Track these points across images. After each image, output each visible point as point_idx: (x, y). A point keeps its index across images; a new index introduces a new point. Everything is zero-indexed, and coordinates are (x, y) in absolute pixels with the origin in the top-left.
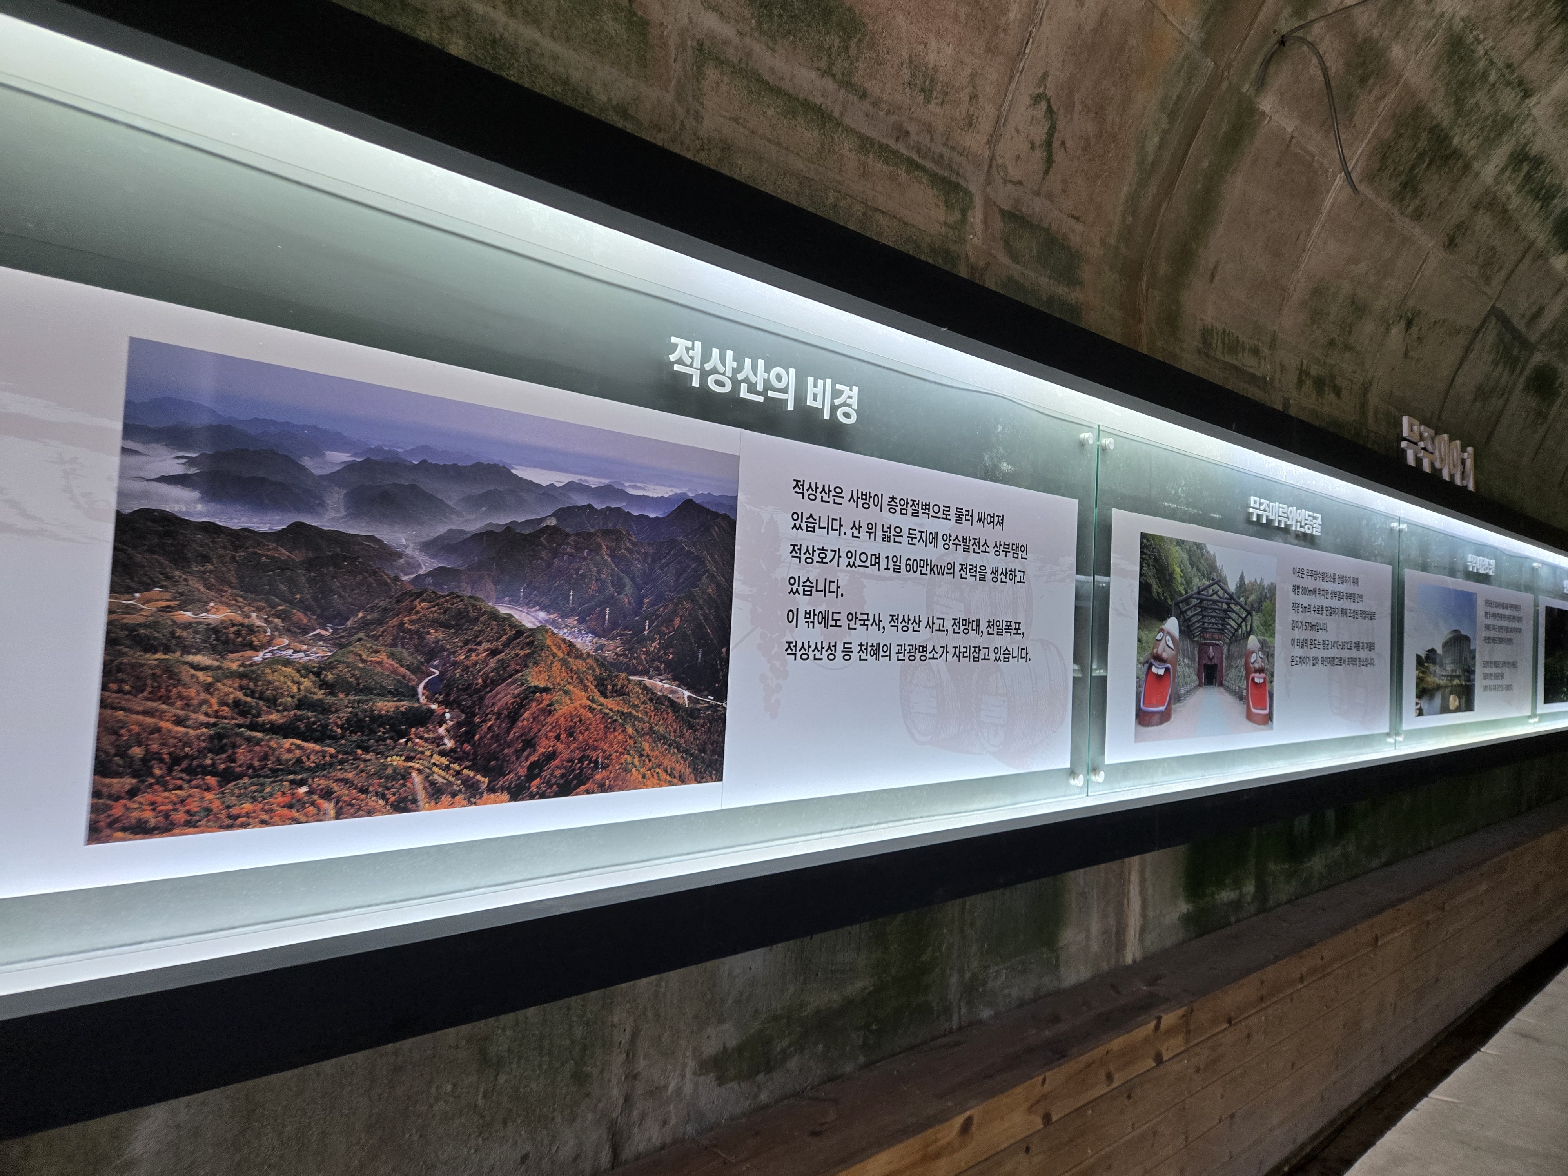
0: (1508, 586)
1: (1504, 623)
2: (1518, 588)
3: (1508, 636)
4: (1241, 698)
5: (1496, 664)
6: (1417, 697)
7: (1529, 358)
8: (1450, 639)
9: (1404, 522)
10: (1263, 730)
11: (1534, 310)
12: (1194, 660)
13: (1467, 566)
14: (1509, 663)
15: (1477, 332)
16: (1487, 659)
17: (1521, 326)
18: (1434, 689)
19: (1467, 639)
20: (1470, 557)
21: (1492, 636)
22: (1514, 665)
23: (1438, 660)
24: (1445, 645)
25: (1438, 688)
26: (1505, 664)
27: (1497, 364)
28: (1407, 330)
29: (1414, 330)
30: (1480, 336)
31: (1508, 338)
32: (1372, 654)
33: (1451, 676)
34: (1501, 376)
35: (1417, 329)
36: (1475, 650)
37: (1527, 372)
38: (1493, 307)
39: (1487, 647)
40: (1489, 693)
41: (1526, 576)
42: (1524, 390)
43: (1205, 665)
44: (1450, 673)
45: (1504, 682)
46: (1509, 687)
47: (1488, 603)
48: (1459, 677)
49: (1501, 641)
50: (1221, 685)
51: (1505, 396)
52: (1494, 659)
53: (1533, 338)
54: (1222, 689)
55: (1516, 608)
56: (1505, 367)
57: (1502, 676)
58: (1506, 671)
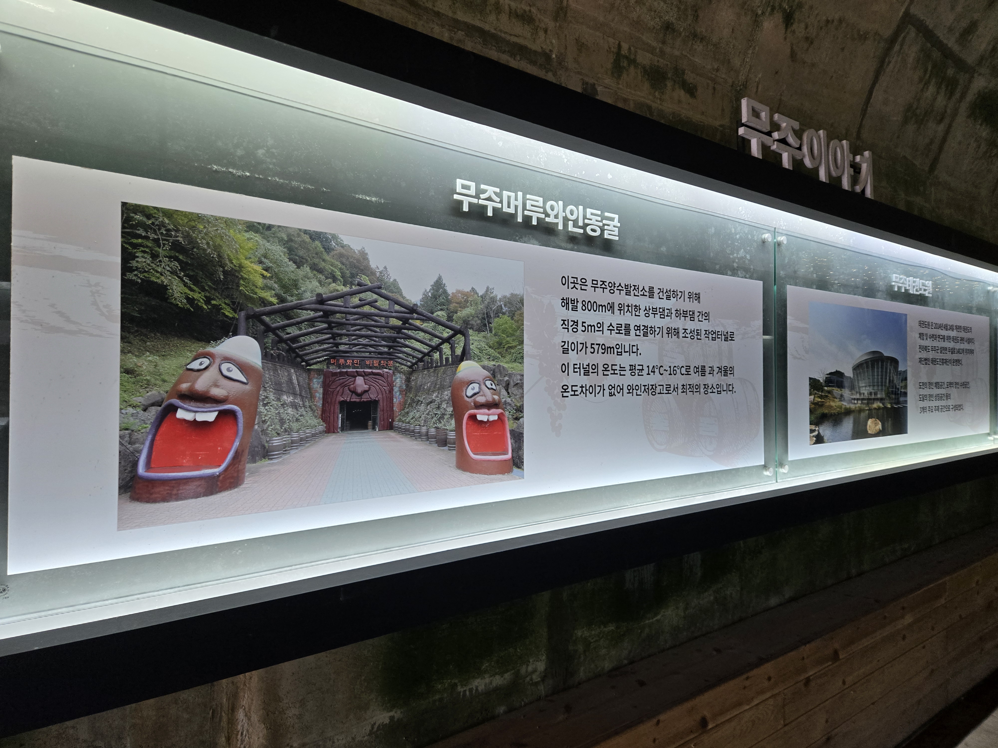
0: (955, 308)
1: (951, 345)
2: (969, 310)
3: (955, 356)
4: (443, 442)
5: (938, 385)
6: (811, 424)
7: (970, 81)
8: (866, 362)
9: (782, 234)
10: (501, 480)
11: (964, 24)
12: (312, 397)
13: (892, 287)
14: (957, 384)
15: (892, 41)
16: (925, 380)
17: (951, 43)
18: (839, 414)
19: (894, 362)
20: (894, 277)
21: (931, 357)
22: (965, 385)
23: (846, 384)
24: (858, 368)
25: (848, 412)
26: (950, 384)
27: (927, 83)
28: (787, 28)
29: (798, 28)
30: (897, 47)
31: (936, 54)
32: (730, 379)
33: (869, 399)
34: (935, 99)
35: (802, 25)
36: (906, 372)
37: (971, 96)
38: (907, 14)
39: (924, 369)
40: (928, 414)
41: (979, 300)
42: (969, 117)
43: (342, 403)
44: (866, 396)
45: (950, 402)
46: (958, 407)
47: (922, 324)
48: (881, 400)
49: (944, 362)
50: (390, 427)
51: (947, 121)
52: (934, 381)
53: (971, 59)
54: (391, 434)
55: (967, 329)
56: (939, 88)
57: (948, 396)
58: (953, 392)
